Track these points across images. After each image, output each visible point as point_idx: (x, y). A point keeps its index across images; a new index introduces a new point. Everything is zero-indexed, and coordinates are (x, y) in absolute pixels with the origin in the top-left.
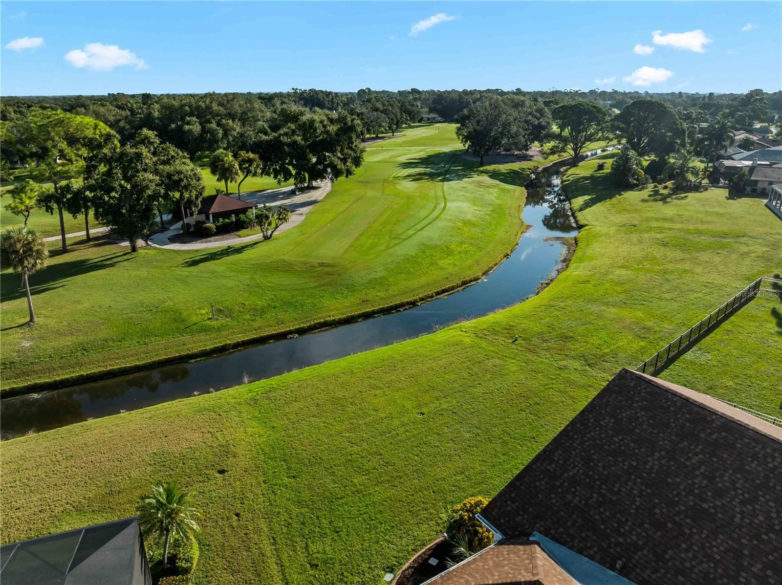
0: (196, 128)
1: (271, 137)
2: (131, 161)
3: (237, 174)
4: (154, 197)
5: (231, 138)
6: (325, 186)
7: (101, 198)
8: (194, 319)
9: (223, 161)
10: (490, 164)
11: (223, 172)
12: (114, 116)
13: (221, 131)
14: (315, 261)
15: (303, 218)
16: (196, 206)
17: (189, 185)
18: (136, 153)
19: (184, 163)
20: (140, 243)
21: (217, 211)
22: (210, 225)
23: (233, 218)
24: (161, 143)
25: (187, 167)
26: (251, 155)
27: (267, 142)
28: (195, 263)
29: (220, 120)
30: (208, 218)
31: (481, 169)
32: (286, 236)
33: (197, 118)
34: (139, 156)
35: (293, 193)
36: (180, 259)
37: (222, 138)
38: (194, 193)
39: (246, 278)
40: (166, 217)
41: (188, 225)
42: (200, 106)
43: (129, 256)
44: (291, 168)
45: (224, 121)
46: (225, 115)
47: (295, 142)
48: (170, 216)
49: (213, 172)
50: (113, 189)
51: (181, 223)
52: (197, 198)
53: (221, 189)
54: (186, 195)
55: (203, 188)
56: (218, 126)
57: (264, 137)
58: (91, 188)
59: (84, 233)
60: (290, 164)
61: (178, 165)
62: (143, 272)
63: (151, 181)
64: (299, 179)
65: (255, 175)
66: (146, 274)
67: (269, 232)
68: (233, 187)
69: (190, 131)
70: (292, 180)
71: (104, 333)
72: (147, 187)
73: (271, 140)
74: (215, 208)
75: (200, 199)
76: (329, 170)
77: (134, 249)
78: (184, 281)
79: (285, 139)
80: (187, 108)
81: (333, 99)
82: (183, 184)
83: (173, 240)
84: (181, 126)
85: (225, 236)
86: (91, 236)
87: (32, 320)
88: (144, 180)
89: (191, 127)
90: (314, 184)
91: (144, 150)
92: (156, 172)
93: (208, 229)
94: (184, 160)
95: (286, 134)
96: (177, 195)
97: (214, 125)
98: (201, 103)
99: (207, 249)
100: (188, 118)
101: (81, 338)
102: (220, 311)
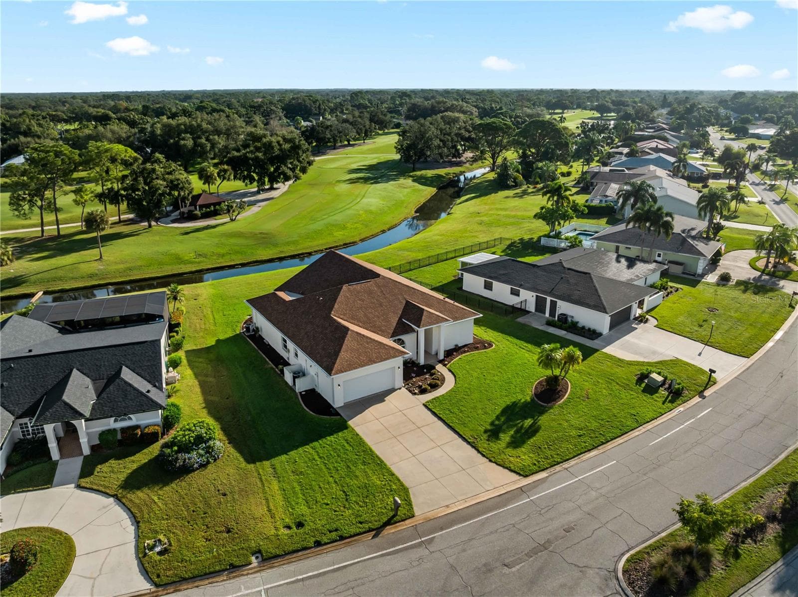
0: (190, 143)
1: (241, 153)
2: (149, 173)
3: (216, 179)
4: (162, 195)
5: (217, 150)
6: (283, 187)
7: (130, 195)
8: (186, 258)
9: (206, 171)
10: (420, 169)
11: (207, 178)
12: (125, 133)
13: (209, 145)
14: (258, 232)
15: (260, 208)
16: (188, 200)
17: (184, 187)
18: (152, 168)
19: (180, 174)
20: (153, 223)
21: (202, 204)
22: (198, 212)
23: (212, 208)
24: (167, 161)
25: (182, 176)
26: (226, 167)
27: (238, 157)
28: (187, 233)
29: (208, 136)
30: (196, 209)
31: (411, 174)
32: (245, 219)
33: (191, 135)
34: (154, 170)
35: (258, 192)
36: (178, 232)
37: (210, 150)
38: (187, 192)
39: (216, 240)
40: (169, 209)
41: (183, 213)
42: (193, 125)
43: (147, 230)
44: (255, 175)
45: (211, 137)
46: (212, 132)
47: (257, 157)
48: (171, 208)
49: (200, 178)
50: (138, 190)
51: (179, 211)
52: (188, 195)
53: (206, 190)
54: (182, 194)
55: (192, 189)
56: (206, 141)
57: (236, 154)
58: (125, 189)
59: (118, 218)
60: (254, 172)
61: (177, 175)
62: (157, 238)
63: (161, 185)
64: (261, 182)
65: (229, 180)
66: (158, 239)
67: (234, 218)
68: (213, 188)
69: (185, 145)
70: (255, 184)
71: (139, 263)
72: (159, 189)
73: (241, 156)
74: (200, 202)
75: (190, 196)
76: (282, 176)
77: (150, 226)
78: (181, 242)
79: (250, 155)
80: (183, 127)
81: (320, 105)
82: (180, 186)
83: (174, 221)
84: (178, 142)
85: (206, 219)
86: (122, 220)
87: (101, 257)
88: (157, 184)
89: (186, 142)
90: (275, 186)
91: (157, 167)
92: (164, 179)
93: (196, 215)
94: (180, 172)
95: (251, 152)
96: (176, 193)
97: (203, 141)
98: (194, 122)
99: (194, 226)
100: (183, 135)
101: (128, 265)
102: (200, 255)
